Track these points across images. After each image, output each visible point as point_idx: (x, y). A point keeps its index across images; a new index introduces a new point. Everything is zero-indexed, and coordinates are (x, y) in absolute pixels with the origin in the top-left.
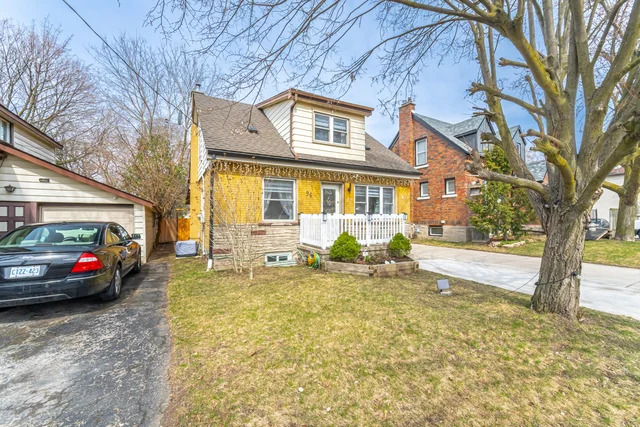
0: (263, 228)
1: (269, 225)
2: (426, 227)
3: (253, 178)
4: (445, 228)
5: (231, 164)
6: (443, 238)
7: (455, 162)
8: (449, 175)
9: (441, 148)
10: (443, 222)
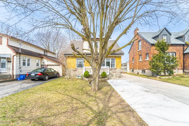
0: (76, 70)
1: (77, 69)
2: (141, 70)
3: (74, 59)
4: (146, 71)
5: (68, 57)
6: (145, 74)
7: (148, 48)
8: (147, 52)
9: (145, 43)
10: (145, 69)
